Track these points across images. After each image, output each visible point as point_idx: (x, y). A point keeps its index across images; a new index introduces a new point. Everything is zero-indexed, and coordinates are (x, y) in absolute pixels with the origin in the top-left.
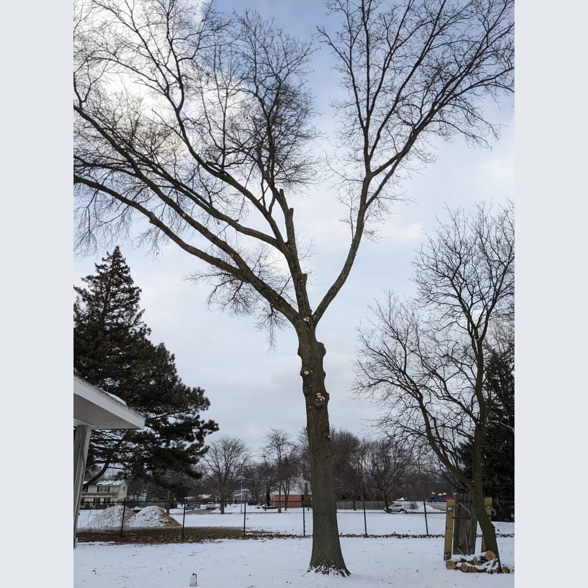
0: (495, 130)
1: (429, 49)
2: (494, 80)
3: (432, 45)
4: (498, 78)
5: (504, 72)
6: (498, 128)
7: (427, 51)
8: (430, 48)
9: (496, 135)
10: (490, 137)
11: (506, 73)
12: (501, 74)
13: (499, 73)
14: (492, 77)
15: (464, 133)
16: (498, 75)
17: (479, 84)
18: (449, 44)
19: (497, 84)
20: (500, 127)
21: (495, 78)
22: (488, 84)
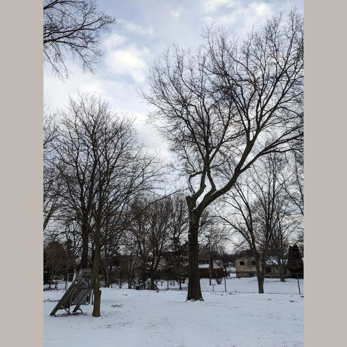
0: (68, 73)
1: (51, 7)
2: (77, 47)
3: (54, 6)
4: (78, 47)
5: (82, 47)
6: (70, 73)
7: (50, 7)
8: (53, 6)
9: (67, 75)
10: (64, 74)
11: (83, 48)
12: (81, 46)
13: (80, 46)
14: (76, 45)
15: (53, 65)
16: (79, 46)
17: (69, 44)
18: (63, 13)
19: (77, 50)
20: (71, 73)
21: (78, 46)
22: (73, 47)
